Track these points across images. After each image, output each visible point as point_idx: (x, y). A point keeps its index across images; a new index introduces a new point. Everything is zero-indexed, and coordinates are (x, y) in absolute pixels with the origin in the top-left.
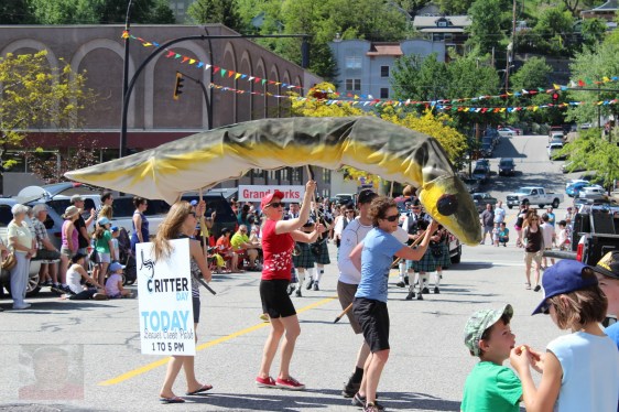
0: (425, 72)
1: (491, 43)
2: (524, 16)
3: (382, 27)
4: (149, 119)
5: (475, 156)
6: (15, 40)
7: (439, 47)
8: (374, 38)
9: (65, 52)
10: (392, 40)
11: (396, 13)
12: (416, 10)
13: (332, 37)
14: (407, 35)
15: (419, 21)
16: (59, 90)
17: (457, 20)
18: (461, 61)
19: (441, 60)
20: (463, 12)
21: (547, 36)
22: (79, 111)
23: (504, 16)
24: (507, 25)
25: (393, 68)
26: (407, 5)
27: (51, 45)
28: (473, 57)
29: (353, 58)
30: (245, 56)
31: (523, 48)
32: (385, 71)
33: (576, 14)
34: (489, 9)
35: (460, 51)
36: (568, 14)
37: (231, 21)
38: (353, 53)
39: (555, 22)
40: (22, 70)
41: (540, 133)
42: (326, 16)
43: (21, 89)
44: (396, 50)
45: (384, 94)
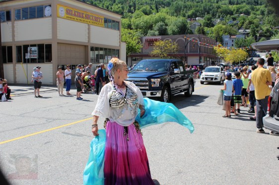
0: (241, 41)
1: (254, 35)
2: (261, 29)
3: (233, 33)
4: (189, 51)
5: (250, 57)
6: (165, 38)
7: (244, 36)
8: (231, 35)
9: (174, 40)
10: (234, 35)
11: (235, 30)
12: (239, 28)
13: (222, 35)
14: (237, 34)
15: (240, 31)
16: (173, 47)
17: (247, 30)
18: (248, 38)
19: (244, 39)
20: (248, 29)
21: (266, 33)
22: (177, 51)
23: (257, 29)
24: (258, 31)
25: (234, 40)
26: (238, 28)
27: (172, 39)
28: (251, 37)
29: (226, 39)
30: (206, 40)
31: (261, 36)
32: (233, 41)
33: (272, 28)
34: (253, 28)
35: (248, 36)
36: (270, 29)
37: (204, 33)
38: (226, 37)
39: (268, 30)
40: (167, 43)
41: (264, 52)
42: (221, 31)
43: (166, 46)
44: (235, 37)
45: (233, 45)
